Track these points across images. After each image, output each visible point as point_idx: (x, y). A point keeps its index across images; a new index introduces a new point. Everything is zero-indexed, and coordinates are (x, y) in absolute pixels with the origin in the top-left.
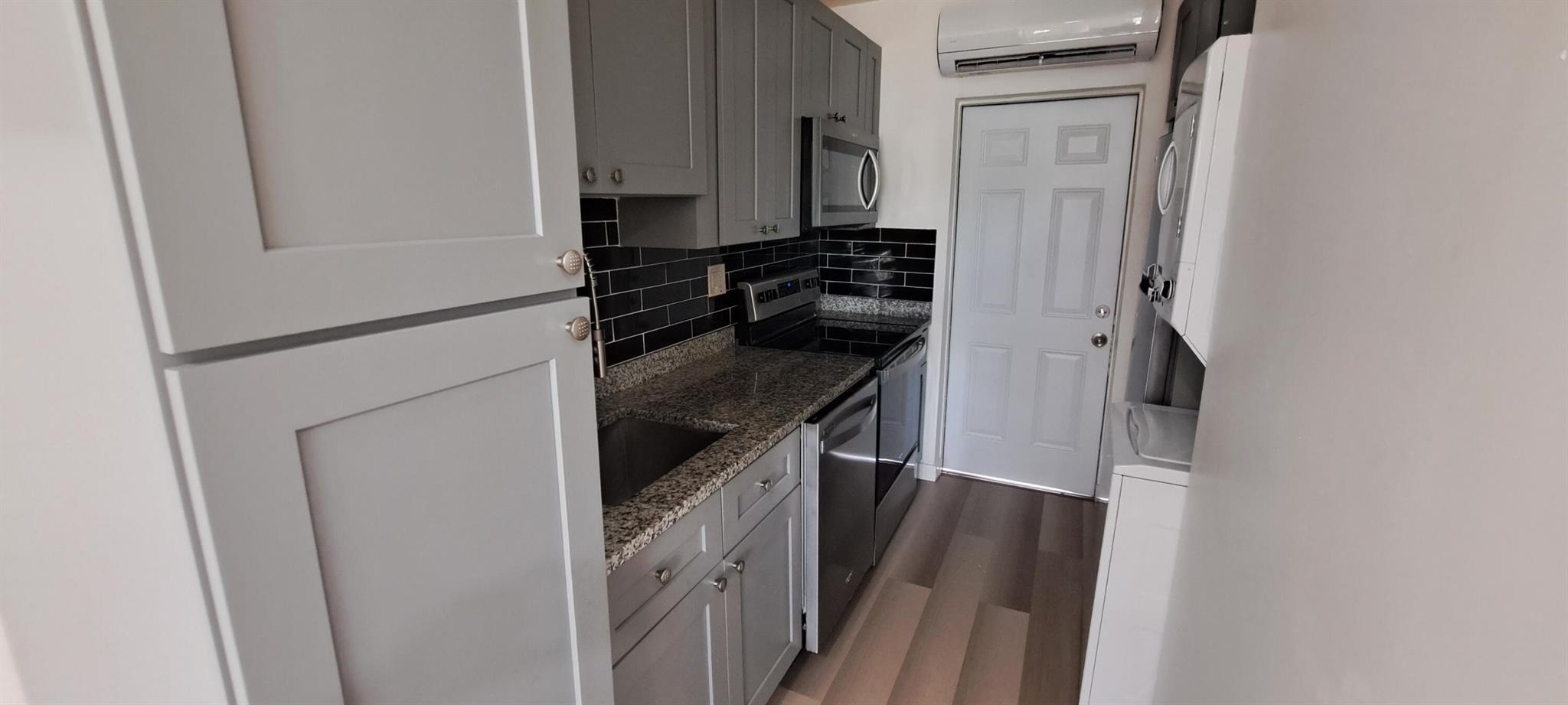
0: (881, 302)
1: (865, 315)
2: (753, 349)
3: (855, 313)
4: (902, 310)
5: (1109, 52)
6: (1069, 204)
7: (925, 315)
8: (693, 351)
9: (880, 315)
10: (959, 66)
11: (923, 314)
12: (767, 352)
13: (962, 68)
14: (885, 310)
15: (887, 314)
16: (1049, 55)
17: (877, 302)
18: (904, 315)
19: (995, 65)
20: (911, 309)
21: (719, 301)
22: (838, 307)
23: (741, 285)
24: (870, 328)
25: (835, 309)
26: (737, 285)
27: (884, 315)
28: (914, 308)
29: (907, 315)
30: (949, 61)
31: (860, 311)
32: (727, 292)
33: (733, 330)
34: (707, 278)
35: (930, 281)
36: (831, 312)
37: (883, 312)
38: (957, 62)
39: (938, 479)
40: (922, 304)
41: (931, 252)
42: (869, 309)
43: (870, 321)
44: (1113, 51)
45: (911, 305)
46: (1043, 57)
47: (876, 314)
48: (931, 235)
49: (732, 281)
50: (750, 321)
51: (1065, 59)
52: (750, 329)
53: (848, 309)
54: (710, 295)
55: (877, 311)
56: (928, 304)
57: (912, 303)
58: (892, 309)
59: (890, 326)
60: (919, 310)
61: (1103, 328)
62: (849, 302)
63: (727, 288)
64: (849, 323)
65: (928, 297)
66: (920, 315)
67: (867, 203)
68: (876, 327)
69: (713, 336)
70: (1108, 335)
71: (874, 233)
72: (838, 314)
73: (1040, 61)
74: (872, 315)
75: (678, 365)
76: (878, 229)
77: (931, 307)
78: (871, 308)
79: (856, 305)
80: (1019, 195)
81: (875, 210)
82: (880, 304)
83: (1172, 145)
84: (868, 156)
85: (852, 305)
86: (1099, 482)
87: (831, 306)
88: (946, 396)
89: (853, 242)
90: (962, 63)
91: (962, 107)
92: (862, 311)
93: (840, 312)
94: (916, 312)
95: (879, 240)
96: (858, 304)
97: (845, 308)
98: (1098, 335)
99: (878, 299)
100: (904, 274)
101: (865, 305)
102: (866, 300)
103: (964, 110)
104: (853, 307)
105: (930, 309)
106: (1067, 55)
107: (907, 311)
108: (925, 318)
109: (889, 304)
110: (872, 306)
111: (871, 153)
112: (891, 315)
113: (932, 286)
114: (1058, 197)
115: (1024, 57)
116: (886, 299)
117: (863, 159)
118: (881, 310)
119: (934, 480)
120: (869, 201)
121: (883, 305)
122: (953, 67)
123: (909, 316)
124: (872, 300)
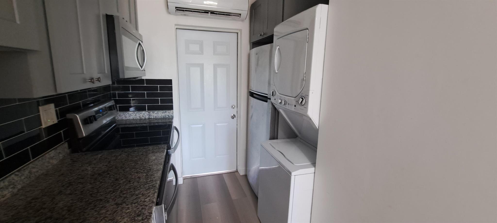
0: (149, 113)
1: (141, 119)
2: (85, 154)
3: (136, 119)
4: (160, 115)
5: (232, 15)
6: (219, 70)
8: (34, 170)
9: (149, 119)
10: (177, 10)
11: (170, 115)
12: (97, 154)
13: (178, 11)
15: (152, 117)
16: (213, 13)
17: (147, 113)
18: (161, 117)
19: (191, 12)
21: (51, 129)
22: (126, 117)
23: (69, 116)
25: (124, 118)
26: (66, 116)
27: (151, 118)
30: (172, 7)
31: (138, 118)
32: (58, 121)
33: (66, 145)
34: (39, 115)
35: (171, 101)
36: (122, 120)
37: (150, 117)
38: (176, 8)
39: (184, 182)
40: (169, 111)
41: (171, 89)
43: (144, 122)
44: (233, 15)
45: (164, 112)
46: (210, 13)
47: (147, 118)
48: (169, 82)
49: (61, 114)
50: (80, 137)
51: (218, 15)
52: (81, 142)
53: (131, 118)
54: (44, 126)
55: (147, 117)
56: (172, 111)
57: (164, 111)
58: (155, 115)
60: (168, 114)
61: (234, 112)
62: (132, 114)
63: (58, 118)
64: (133, 125)
65: (171, 108)
66: (169, 116)
67: (142, 67)
68: (148, 124)
69: (52, 153)
70: (236, 114)
71: (142, 81)
72: (126, 120)
73: (209, 14)
74: (145, 119)
75: (19, 187)
76: (144, 79)
77: (173, 112)
78: (144, 116)
79: (136, 115)
80: (201, 66)
81: (145, 71)
82: (148, 114)
83: (278, 47)
84: (140, 44)
85: (134, 115)
86: (238, 165)
87: (122, 117)
88: (181, 147)
89: (130, 85)
90: (178, 9)
91: (176, 29)
92: (139, 118)
93: (128, 119)
94: (166, 115)
95: (144, 85)
96: (137, 115)
97: (130, 117)
98: (232, 115)
99: (147, 111)
100: (159, 99)
101: (141, 115)
102: (141, 112)
103: (177, 29)
104: (134, 116)
105: (173, 113)
106: (218, 14)
107: (162, 115)
108: (171, 117)
109: (153, 113)
110: (144, 115)
111: (141, 42)
112: (155, 118)
113: (173, 103)
114: (216, 66)
115: (204, 11)
116: (151, 111)
117: (137, 45)
118: (149, 116)
119: (182, 183)
120: (143, 66)
121: (150, 114)
122: (175, 9)
123: (164, 117)
124: (144, 112)
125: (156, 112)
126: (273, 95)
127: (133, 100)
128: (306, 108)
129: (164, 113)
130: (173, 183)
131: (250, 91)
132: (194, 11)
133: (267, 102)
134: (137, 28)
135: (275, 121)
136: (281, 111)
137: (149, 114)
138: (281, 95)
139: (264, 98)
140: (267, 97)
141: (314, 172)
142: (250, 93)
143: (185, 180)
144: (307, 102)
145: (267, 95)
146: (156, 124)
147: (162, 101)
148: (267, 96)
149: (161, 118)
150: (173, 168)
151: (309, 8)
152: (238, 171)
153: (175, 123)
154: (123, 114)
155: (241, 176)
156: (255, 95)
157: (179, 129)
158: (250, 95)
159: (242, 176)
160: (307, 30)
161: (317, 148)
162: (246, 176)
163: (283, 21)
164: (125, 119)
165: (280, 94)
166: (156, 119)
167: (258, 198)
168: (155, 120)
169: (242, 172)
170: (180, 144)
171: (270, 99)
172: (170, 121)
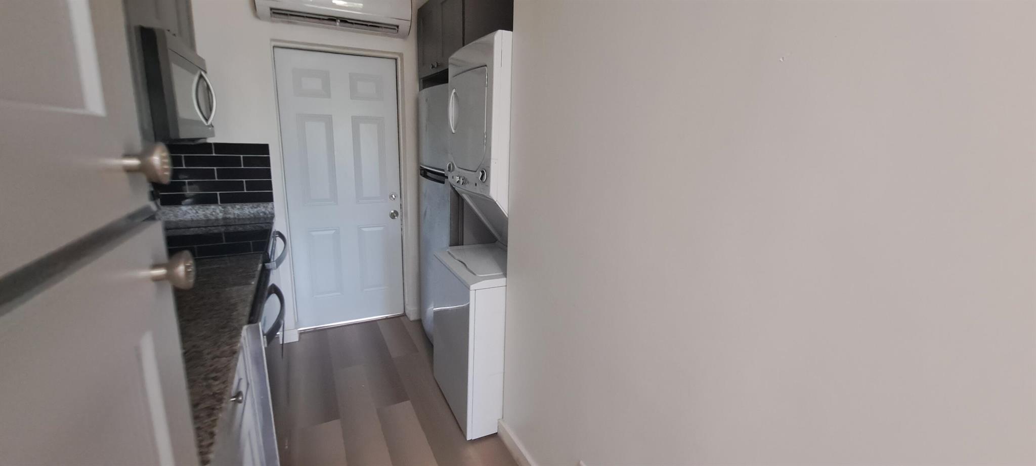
1: (208, 220)
3: (198, 220)
4: (247, 212)
5: (381, 27)
6: (363, 127)
7: (269, 213)
9: (225, 219)
10: (274, 13)
11: (268, 212)
13: (277, 15)
14: (230, 214)
15: (232, 216)
16: (344, 21)
17: (220, 208)
18: (249, 215)
20: (255, 210)
22: (176, 216)
24: (216, 231)
27: (229, 218)
28: (259, 209)
29: (252, 215)
30: (265, 7)
31: (202, 217)
35: (269, 185)
36: (169, 222)
37: (228, 216)
38: (271, 9)
39: (300, 338)
40: (265, 204)
41: (267, 162)
42: (212, 215)
43: (216, 225)
44: (383, 26)
46: (339, 21)
47: (220, 218)
48: (264, 148)
51: (355, 26)
53: (188, 217)
55: (221, 216)
56: (270, 204)
57: (255, 204)
58: (236, 212)
59: (237, 227)
60: (263, 210)
61: (395, 206)
62: (190, 212)
64: (192, 229)
65: (269, 198)
66: (265, 213)
67: (207, 120)
68: (223, 229)
70: (399, 211)
71: (207, 147)
72: (176, 222)
73: (338, 24)
74: (217, 220)
76: (210, 144)
77: (273, 206)
78: (214, 213)
79: (197, 212)
80: (328, 120)
81: (213, 127)
82: (223, 209)
83: (454, 91)
84: (201, 77)
85: (193, 213)
86: (406, 303)
87: (168, 217)
88: (294, 274)
89: (183, 155)
90: (277, 13)
91: (274, 47)
92: (205, 217)
93: (181, 221)
94: (259, 212)
95: (212, 154)
96: (199, 212)
97: (185, 217)
98: (392, 212)
99: (219, 204)
100: (243, 181)
101: (208, 212)
102: (207, 207)
103: (276, 49)
104: (194, 215)
105: (273, 208)
106: (356, 24)
107: (252, 212)
108: (269, 216)
109: (232, 208)
110: (215, 211)
111: (203, 73)
112: (237, 217)
113: (272, 190)
114: (356, 122)
115: (326, 18)
116: (229, 204)
117: (196, 78)
118: (225, 214)
119: (297, 340)
120: (209, 117)
121: (227, 210)
122: (268, 12)
123: (254, 216)
124: (213, 207)
125: (238, 206)
126: (449, 170)
127: (190, 183)
128: (488, 186)
129: (255, 208)
130: (279, 341)
131: (421, 167)
132: (307, 17)
133: (443, 183)
134: (192, 45)
135: (459, 215)
136: (465, 196)
137: (224, 211)
138: (460, 170)
139: (440, 178)
140: (443, 175)
141: (505, 285)
142: (421, 170)
143: (303, 336)
144: (488, 176)
145: (443, 170)
146: (240, 229)
147: (250, 186)
148: (444, 172)
149: (249, 217)
150: (276, 290)
151: (488, 34)
152: (407, 314)
153: (278, 225)
154: (170, 210)
155: (411, 321)
156: (429, 174)
157: (287, 234)
158: (421, 175)
159: (414, 321)
160: (486, 67)
161: (507, 246)
162: (420, 322)
163: (464, 45)
164: (174, 220)
165: (459, 168)
166: (239, 219)
167: (432, 346)
168: (236, 220)
169: (412, 317)
170: (289, 255)
171: (447, 177)
172: (268, 221)
